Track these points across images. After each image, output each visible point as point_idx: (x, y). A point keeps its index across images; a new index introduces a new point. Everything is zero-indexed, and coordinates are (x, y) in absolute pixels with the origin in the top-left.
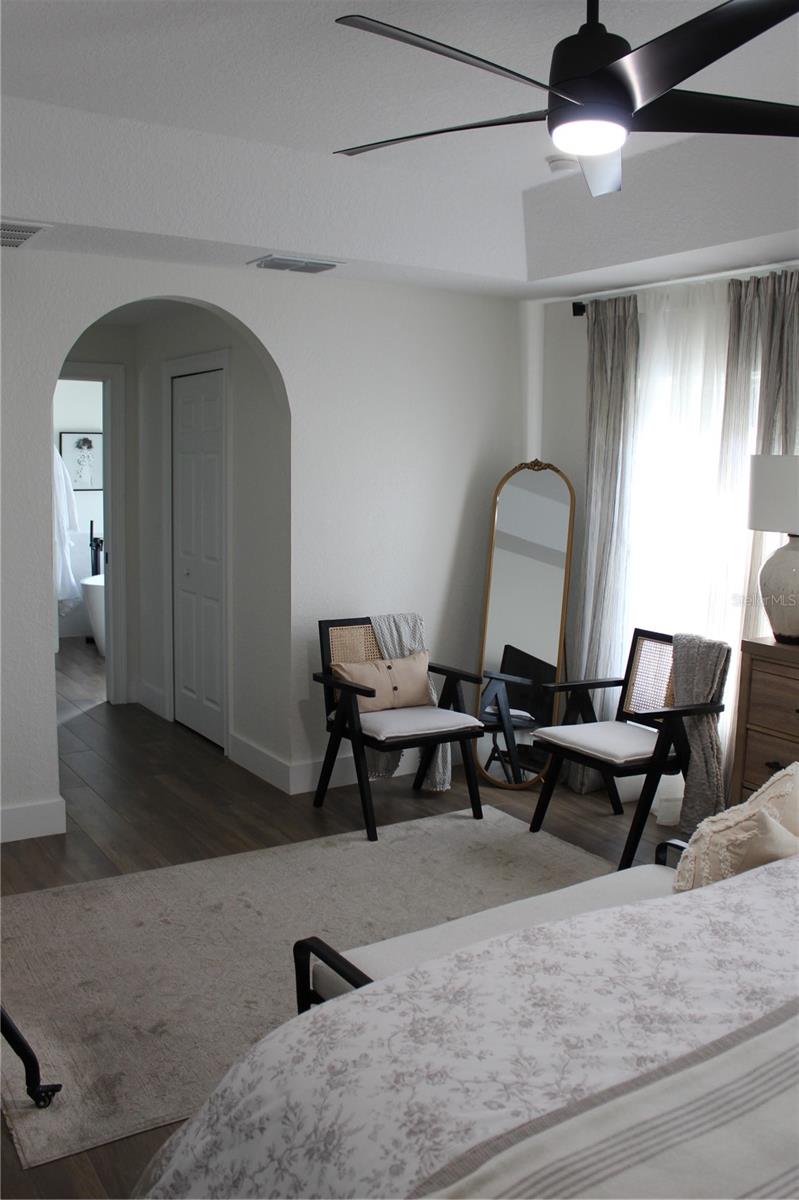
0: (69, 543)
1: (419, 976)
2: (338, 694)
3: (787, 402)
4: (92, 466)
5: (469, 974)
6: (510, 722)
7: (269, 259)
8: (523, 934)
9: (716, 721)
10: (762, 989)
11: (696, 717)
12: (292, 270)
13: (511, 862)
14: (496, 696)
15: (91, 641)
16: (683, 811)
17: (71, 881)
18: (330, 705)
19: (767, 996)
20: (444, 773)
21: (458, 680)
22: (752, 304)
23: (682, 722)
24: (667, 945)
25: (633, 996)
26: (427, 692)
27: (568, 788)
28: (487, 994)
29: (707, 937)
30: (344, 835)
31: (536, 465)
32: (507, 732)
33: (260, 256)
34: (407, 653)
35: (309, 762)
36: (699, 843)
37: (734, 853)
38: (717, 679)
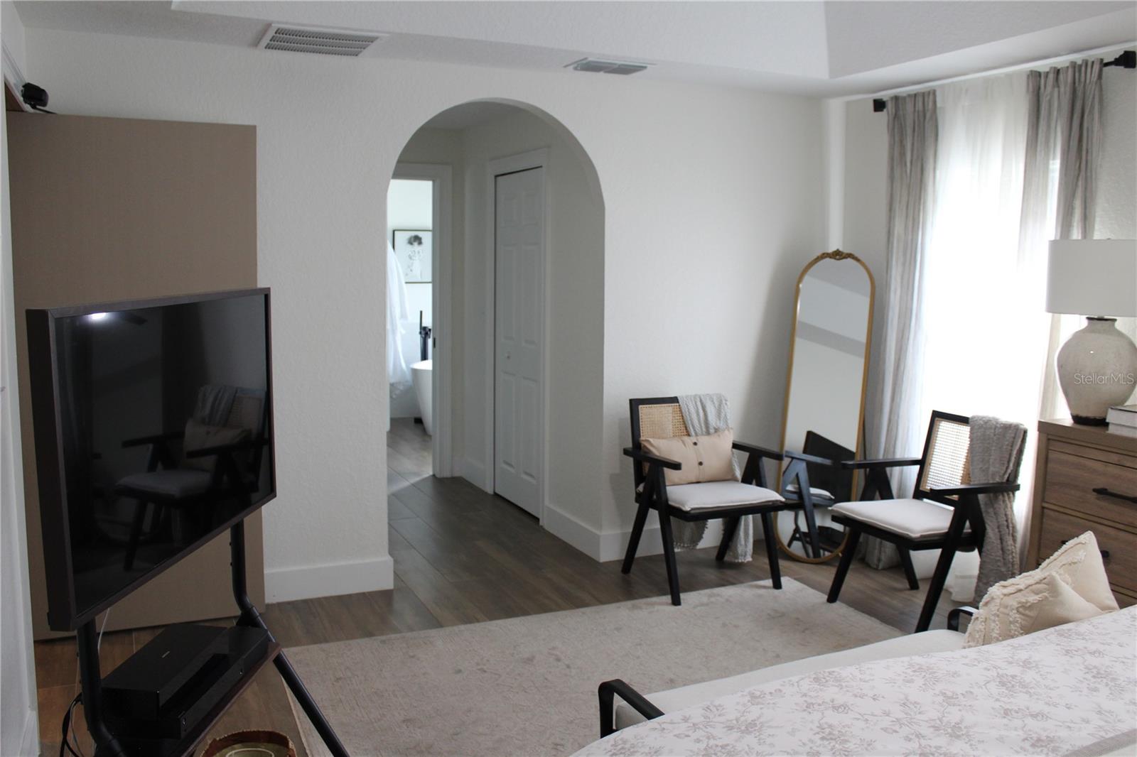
0: (400, 331)
1: (714, 709)
2: (647, 466)
3: (1086, 188)
4: (422, 260)
5: (761, 708)
6: (810, 499)
7: (584, 62)
8: (814, 676)
9: (1011, 500)
10: (1048, 737)
11: (992, 495)
12: (606, 72)
13: (807, 629)
14: (797, 475)
15: (419, 421)
16: (977, 586)
17: (396, 631)
18: (639, 477)
19: (1052, 745)
20: (746, 546)
21: (760, 457)
22: (1052, 94)
23: (977, 499)
24: (953, 693)
25: (919, 736)
26: (730, 468)
27: (864, 562)
28: (777, 727)
29: (994, 688)
30: (649, 600)
31: (838, 255)
32: (808, 509)
33: (577, 59)
34: (712, 431)
35: (618, 531)
36: (989, 605)
37: (1023, 615)
38: (1013, 459)
